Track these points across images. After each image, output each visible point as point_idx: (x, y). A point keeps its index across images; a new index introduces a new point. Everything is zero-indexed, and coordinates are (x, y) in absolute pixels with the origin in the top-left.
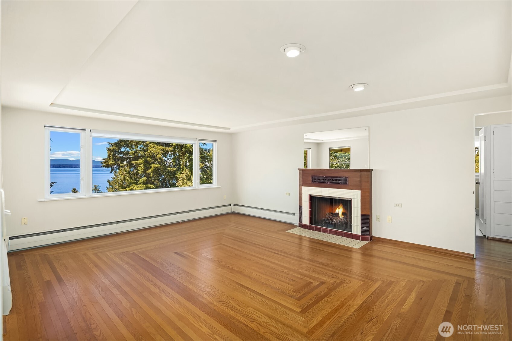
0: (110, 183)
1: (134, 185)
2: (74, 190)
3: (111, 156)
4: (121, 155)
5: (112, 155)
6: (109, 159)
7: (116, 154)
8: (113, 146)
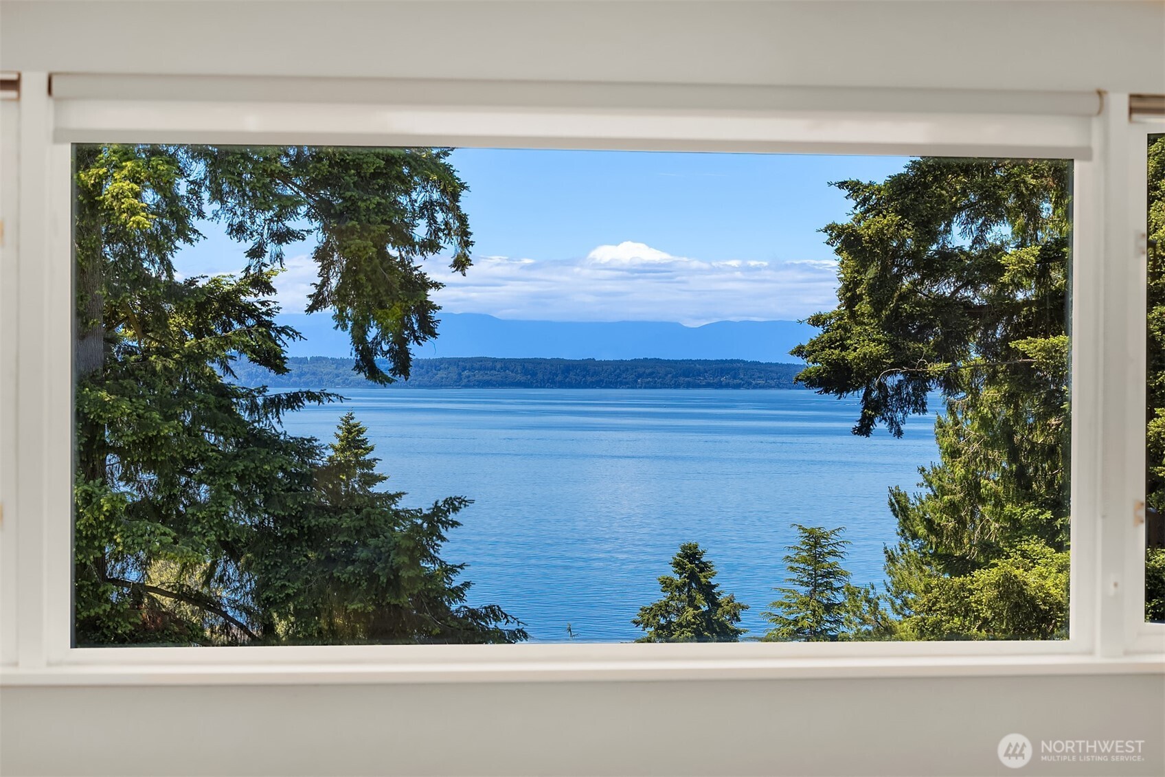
0: (906, 518)
1: (1035, 546)
2: (687, 556)
3: (860, 298)
4: (945, 289)
5: (872, 289)
6: (853, 315)
7: (899, 277)
8: (877, 210)
